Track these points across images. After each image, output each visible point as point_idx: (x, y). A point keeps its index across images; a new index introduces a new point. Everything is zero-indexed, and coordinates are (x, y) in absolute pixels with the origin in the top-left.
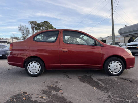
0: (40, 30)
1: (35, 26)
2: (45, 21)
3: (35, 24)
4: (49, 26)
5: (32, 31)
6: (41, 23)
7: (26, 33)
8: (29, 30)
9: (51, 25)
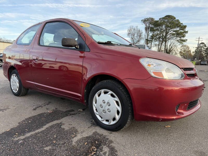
0: (158, 30)
1: (150, 25)
2: (167, 16)
3: (150, 23)
4: (173, 23)
5: (145, 34)
6: (160, 19)
7: (136, 38)
8: (142, 33)
9: (178, 20)
